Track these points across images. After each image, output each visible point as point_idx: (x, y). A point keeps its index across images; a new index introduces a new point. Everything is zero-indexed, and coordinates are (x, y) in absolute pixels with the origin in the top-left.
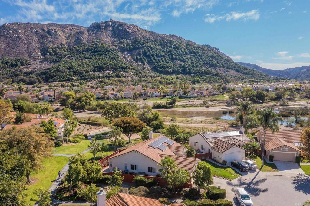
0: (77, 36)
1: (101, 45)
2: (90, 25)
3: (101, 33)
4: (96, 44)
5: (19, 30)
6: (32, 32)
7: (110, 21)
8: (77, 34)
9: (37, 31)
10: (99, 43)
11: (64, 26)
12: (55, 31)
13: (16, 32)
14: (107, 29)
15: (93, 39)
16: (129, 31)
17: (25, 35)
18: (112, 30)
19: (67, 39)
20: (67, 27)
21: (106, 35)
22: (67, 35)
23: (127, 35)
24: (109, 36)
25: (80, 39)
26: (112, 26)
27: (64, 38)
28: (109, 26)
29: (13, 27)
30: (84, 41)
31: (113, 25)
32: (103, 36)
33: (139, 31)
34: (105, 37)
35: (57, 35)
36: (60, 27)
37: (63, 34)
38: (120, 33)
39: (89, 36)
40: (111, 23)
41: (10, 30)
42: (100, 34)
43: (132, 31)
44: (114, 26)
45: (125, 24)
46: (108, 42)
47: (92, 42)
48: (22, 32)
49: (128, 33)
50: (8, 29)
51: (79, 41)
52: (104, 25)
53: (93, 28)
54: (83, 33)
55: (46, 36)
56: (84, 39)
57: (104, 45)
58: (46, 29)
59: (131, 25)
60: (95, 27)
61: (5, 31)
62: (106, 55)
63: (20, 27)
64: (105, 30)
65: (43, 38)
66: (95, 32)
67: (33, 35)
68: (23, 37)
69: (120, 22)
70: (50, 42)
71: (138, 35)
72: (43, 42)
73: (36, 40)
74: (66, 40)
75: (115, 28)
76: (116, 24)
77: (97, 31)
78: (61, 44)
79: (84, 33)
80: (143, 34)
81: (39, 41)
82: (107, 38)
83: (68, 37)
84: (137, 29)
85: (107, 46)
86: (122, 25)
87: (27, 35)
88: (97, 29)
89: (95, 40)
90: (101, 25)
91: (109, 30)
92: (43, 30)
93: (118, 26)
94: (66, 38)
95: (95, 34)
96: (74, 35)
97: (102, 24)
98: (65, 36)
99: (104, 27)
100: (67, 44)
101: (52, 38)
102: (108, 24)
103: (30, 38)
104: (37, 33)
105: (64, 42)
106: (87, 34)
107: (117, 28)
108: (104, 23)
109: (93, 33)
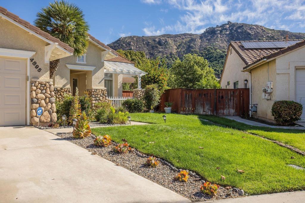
0: (189, 44)
1: (214, 51)
2: (204, 31)
3: (216, 38)
4: (208, 51)
5: (132, 43)
6: (144, 44)
7: (228, 24)
8: (189, 42)
9: (149, 42)
10: (212, 49)
11: (176, 36)
12: (166, 41)
13: (129, 45)
14: (223, 33)
15: (206, 45)
16: (250, 32)
17: (137, 47)
18: (229, 34)
19: (178, 48)
20: (180, 37)
21: (222, 40)
22: (179, 44)
23: (249, 37)
24: (225, 41)
25: (192, 47)
26: (230, 30)
27: (175, 47)
28: (226, 29)
29: (127, 40)
30: (195, 48)
31: (230, 28)
32: (218, 41)
33: (264, 31)
34: (221, 42)
35: (167, 44)
36: (173, 37)
37: (174, 43)
38: (239, 36)
39: (201, 43)
40: (228, 26)
41: (124, 43)
42: (215, 40)
43: (254, 32)
44: (232, 29)
45: (246, 25)
46: (224, 47)
47: (204, 49)
48: (134, 45)
49: (249, 36)
50: (122, 43)
51: (190, 49)
52: (220, 29)
53: (207, 34)
54: (195, 40)
55: (157, 47)
56: (195, 46)
57: (218, 51)
58: (157, 40)
59: (254, 25)
60: (209, 33)
61: (119, 45)
62: (218, 61)
63: (133, 40)
64: (221, 34)
65: (153, 49)
66: (208, 38)
67: (144, 47)
68: (134, 49)
69: (240, 24)
70: (160, 52)
71: (263, 36)
72: (153, 53)
73: (147, 51)
74: (176, 49)
75: (233, 31)
76: (234, 27)
77: (211, 37)
78: (171, 54)
79: (197, 40)
80: (269, 35)
81: (149, 52)
82: (222, 43)
83: (179, 46)
84: (262, 29)
85: (221, 52)
86: (242, 26)
87: (139, 47)
88: (211, 34)
89: (208, 47)
90: (216, 29)
91: (225, 34)
92: (155, 41)
93: (236, 29)
94: (176, 48)
95: (209, 40)
96: (185, 44)
97: (218, 28)
98: (176, 46)
99: (219, 32)
100: (177, 53)
101: (162, 48)
102: (224, 27)
103: (141, 50)
104: (148, 44)
105: (174, 51)
106: (200, 41)
107: (235, 31)
108: (221, 27)
109: (206, 40)
